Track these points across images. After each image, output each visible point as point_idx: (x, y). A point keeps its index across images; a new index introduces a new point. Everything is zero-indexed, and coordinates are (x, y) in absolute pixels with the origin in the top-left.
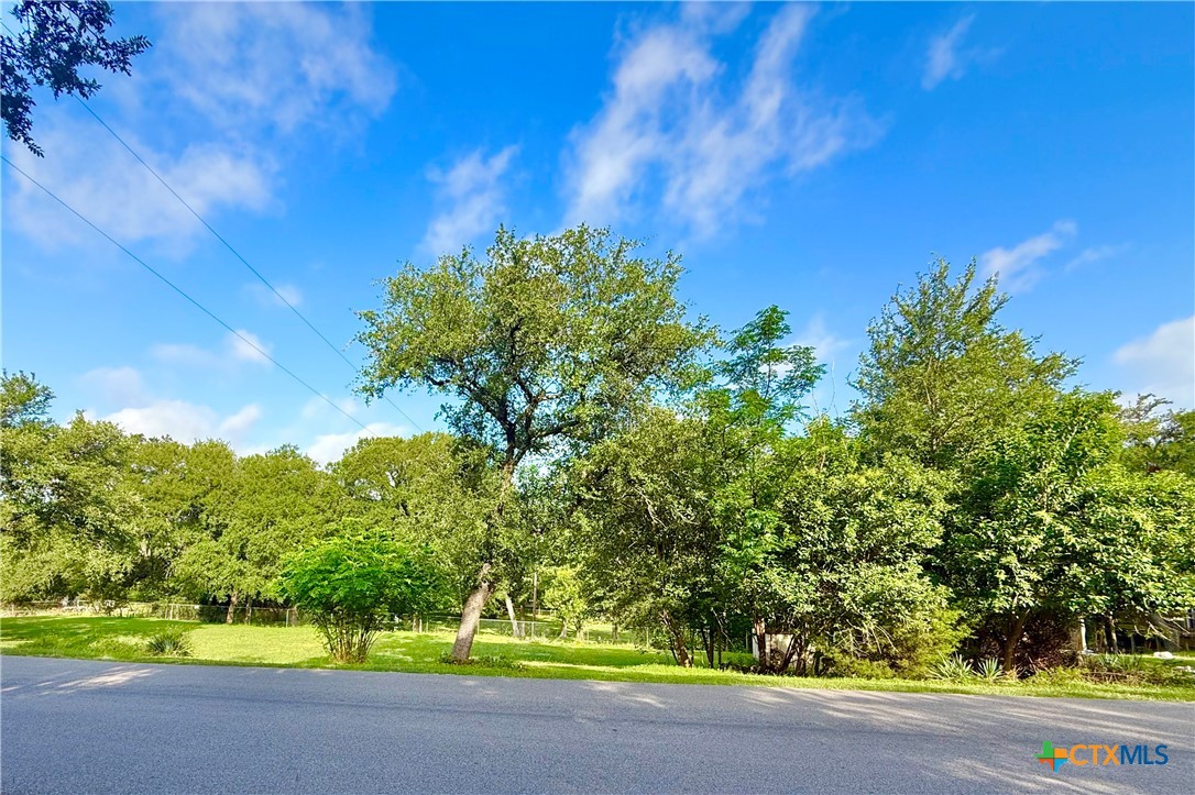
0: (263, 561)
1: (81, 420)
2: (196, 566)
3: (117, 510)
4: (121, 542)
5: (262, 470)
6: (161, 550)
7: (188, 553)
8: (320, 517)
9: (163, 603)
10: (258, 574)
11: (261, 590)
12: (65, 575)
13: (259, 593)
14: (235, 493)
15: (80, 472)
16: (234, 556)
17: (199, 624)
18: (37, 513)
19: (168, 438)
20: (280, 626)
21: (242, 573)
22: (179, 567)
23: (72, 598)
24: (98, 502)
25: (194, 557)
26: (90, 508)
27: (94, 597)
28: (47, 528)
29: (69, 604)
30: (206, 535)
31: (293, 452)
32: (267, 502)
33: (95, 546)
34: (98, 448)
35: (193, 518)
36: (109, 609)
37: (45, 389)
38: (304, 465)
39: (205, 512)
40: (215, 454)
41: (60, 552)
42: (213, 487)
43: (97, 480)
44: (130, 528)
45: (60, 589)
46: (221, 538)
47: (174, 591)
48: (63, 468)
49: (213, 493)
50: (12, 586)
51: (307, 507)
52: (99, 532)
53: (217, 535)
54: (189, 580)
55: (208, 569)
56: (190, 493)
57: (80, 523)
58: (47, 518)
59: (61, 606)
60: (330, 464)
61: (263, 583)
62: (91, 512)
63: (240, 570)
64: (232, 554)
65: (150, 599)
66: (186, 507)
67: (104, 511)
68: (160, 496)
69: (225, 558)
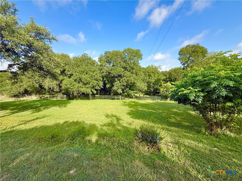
2: (68, 85)
5: (80, 60)
7: (65, 82)
20: (89, 100)
25: (67, 83)
53: (70, 77)
69: (75, 83)
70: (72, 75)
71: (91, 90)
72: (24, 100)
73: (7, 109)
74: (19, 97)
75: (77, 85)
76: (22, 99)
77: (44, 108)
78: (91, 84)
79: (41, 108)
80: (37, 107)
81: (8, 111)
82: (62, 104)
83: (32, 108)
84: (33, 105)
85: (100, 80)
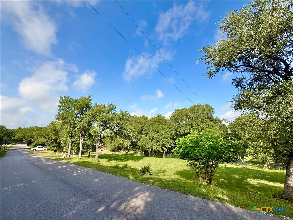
0: (157, 142)
1: (121, 111)
2: (143, 143)
3: (129, 131)
4: (129, 138)
5: (154, 120)
6: (136, 140)
7: (141, 140)
8: (170, 130)
9: (137, 151)
10: (156, 145)
11: (158, 149)
12: (120, 145)
13: (157, 149)
14: (149, 126)
15: (121, 122)
16: (151, 141)
17: (144, 157)
18: (114, 132)
19: (135, 116)
20: (162, 158)
21: (153, 145)
22: (140, 143)
23: (121, 150)
24: (125, 129)
25: (143, 141)
26: (124, 130)
27: (124, 150)
28: (116, 136)
29: (121, 151)
30: (144, 136)
31: (160, 115)
32: (157, 127)
33: (125, 140)
34: (124, 117)
35: (141, 132)
36: (127, 153)
37: (115, 105)
38: (163, 118)
39: (144, 131)
40: (144, 118)
41: (119, 140)
42: (144, 125)
43: (125, 124)
44: (131, 135)
45: (119, 148)
46: (147, 136)
47: (139, 149)
48: (118, 122)
49: (145, 126)
50: (112, 148)
51: (166, 128)
52: (125, 136)
53: (146, 136)
54: (142, 146)
55: (146, 144)
56: (140, 126)
57: (122, 134)
58: (116, 133)
59: (119, 151)
60: (170, 117)
61: (158, 147)
62: (124, 131)
63: (152, 144)
64: (150, 140)
65: (135, 150)
66: (140, 130)
67: (126, 131)
68: (135, 128)
69: (149, 141)
70: (148, 133)
71: (162, 148)
72: (117, 154)
73: (107, 159)
74: (115, 152)
75: (150, 142)
76: (116, 153)
77: (125, 161)
78: (161, 142)
79: (124, 160)
80: (122, 159)
81: (108, 160)
82: (137, 159)
83: (119, 160)
84: (120, 158)
85: (170, 138)
